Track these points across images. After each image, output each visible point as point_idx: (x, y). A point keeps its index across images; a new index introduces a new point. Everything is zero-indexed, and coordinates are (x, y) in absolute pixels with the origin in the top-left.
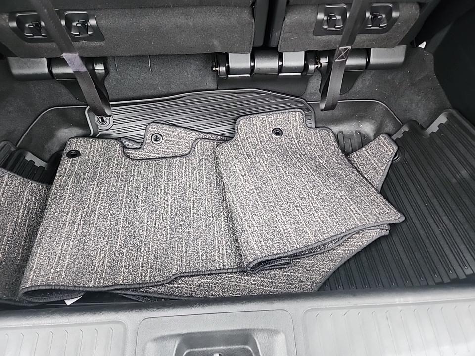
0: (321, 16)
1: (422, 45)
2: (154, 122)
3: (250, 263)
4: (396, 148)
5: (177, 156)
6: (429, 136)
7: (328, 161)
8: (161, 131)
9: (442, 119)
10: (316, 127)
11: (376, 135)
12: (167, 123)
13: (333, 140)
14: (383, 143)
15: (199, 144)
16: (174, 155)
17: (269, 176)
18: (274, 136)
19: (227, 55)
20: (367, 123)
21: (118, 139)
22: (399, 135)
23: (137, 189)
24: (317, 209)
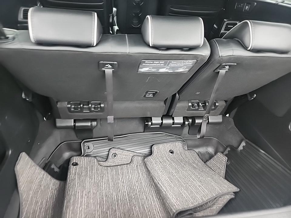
0: (190, 104)
1: (228, 115)
2: (113, 148)
3: (174, 213)
4: (227, 158)
5: (124, 164)
6: (240, 151)
7: (197, 165)
8: (117, 152)
9: (243, 144)
10: (188, 150)
11: (216, 153)
12: (119, 148)
13: (197, 155)
14: (220, 156)
15: (135, 158)
16: (123, 164)
17: (173, 171)
18: (170, 154)
19: (151, 118)
20: (210, 148)
21: (95, 157)
22: (226, 152)
23: (108, 180)
24: (200, 186)
